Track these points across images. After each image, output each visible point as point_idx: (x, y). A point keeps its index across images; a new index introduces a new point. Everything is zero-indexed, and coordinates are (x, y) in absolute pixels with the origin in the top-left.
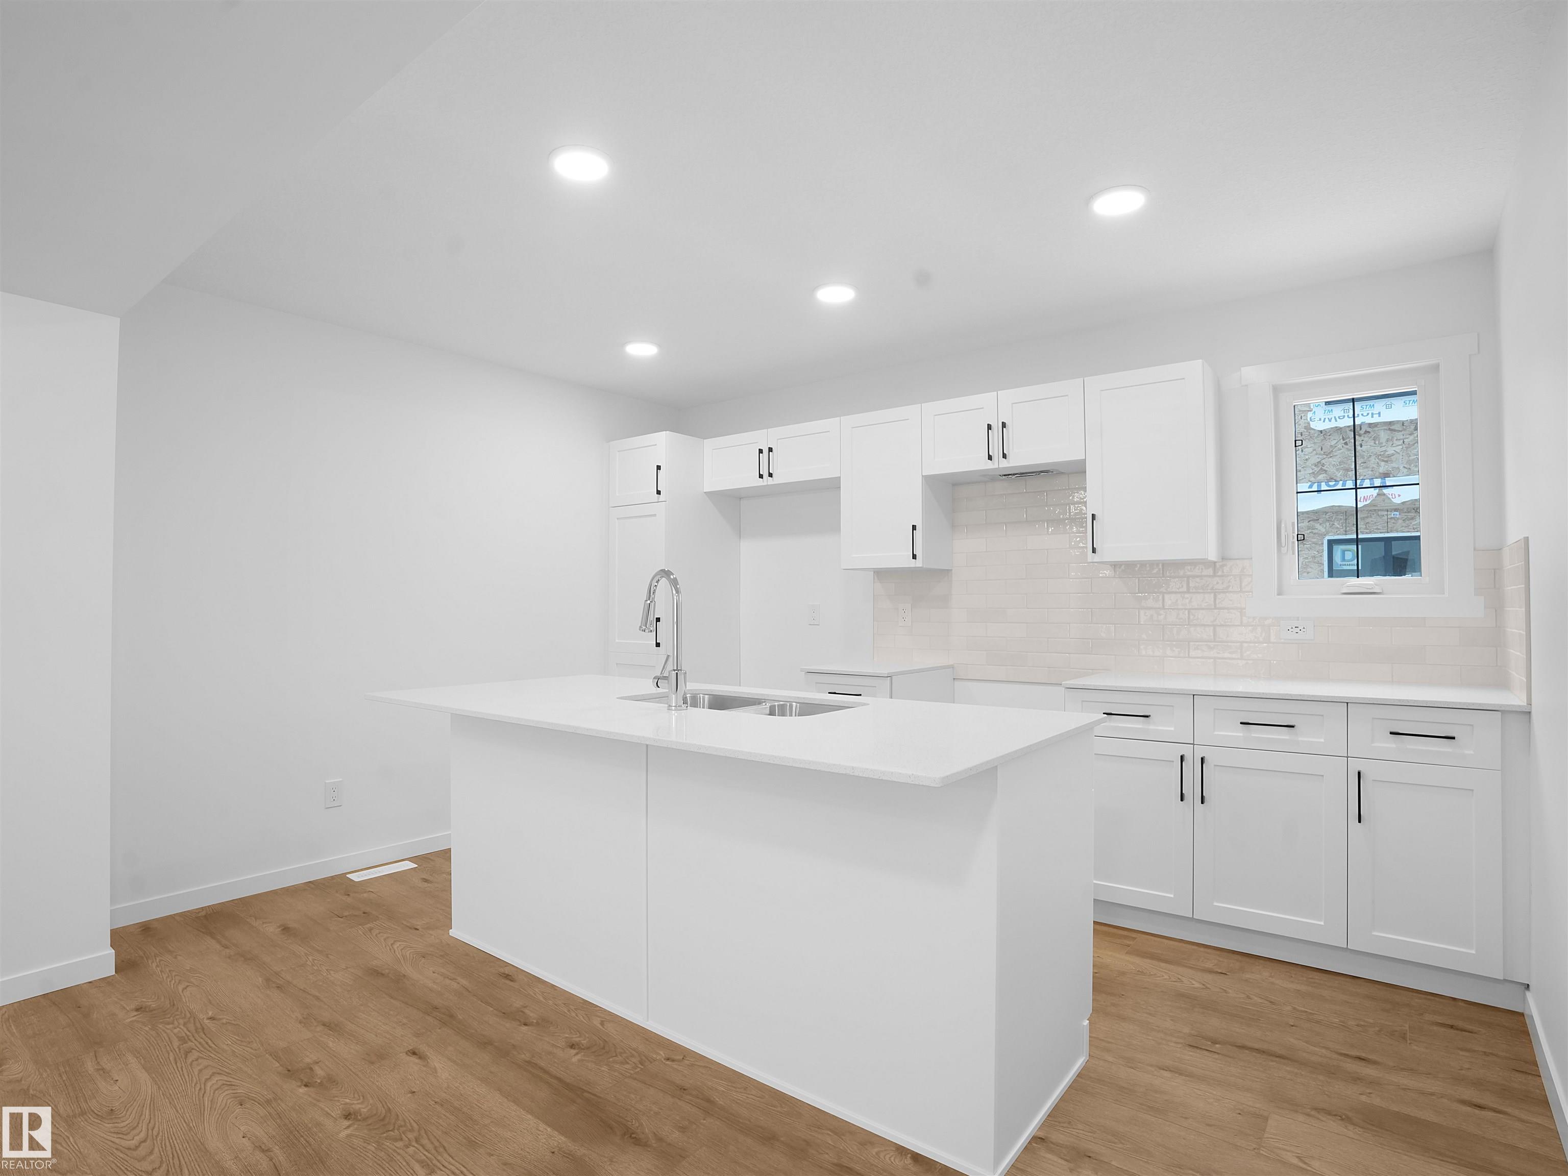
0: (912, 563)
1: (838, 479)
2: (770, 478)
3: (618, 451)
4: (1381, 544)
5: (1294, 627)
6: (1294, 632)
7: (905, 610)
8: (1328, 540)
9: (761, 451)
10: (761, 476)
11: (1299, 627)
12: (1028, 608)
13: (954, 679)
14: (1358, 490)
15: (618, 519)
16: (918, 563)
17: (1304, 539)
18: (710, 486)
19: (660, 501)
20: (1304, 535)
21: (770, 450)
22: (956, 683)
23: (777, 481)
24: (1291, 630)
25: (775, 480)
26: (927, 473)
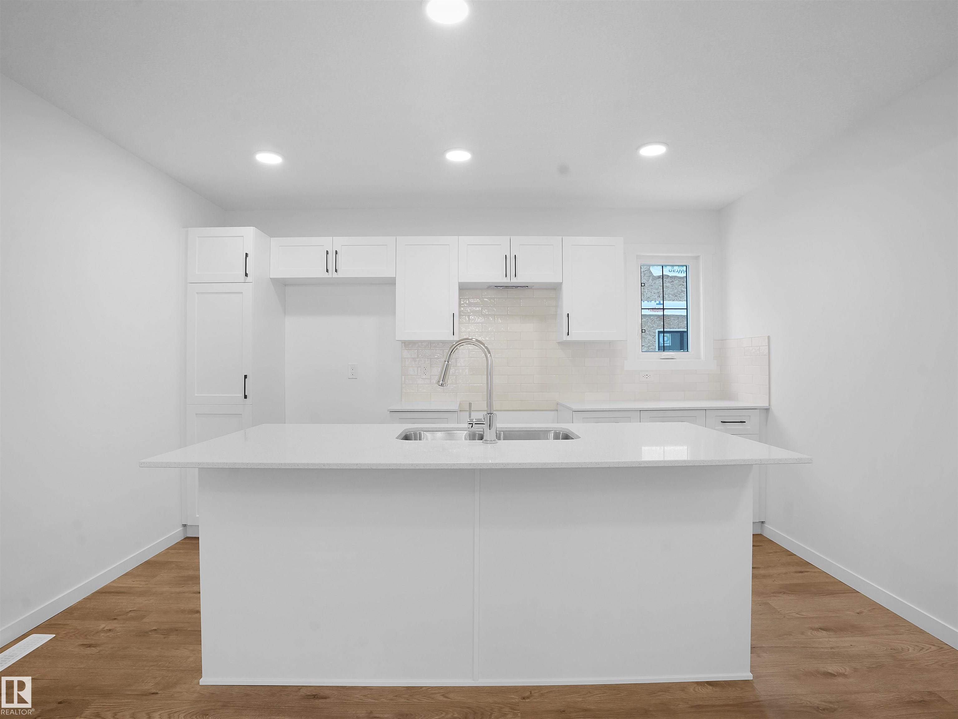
0: (451, 338)
1: (394, 278)
2: (336, 273)
3: (198, 237)
4: (679, 334)
5: (646, 375)
6: (646, 378)
7: (425, 368)
8: (658, 331)
9: (328, 253)
10: (328, 271)
11: (648, 375)
12: (509, 366)
15: (197, 293)
16: (455, 338)
18: (275, 275)
19: (246, 282)
21: (337, 253)
23: (340, 274)
24: (644, 376)
25: (338, 275)
26: (461, 281)
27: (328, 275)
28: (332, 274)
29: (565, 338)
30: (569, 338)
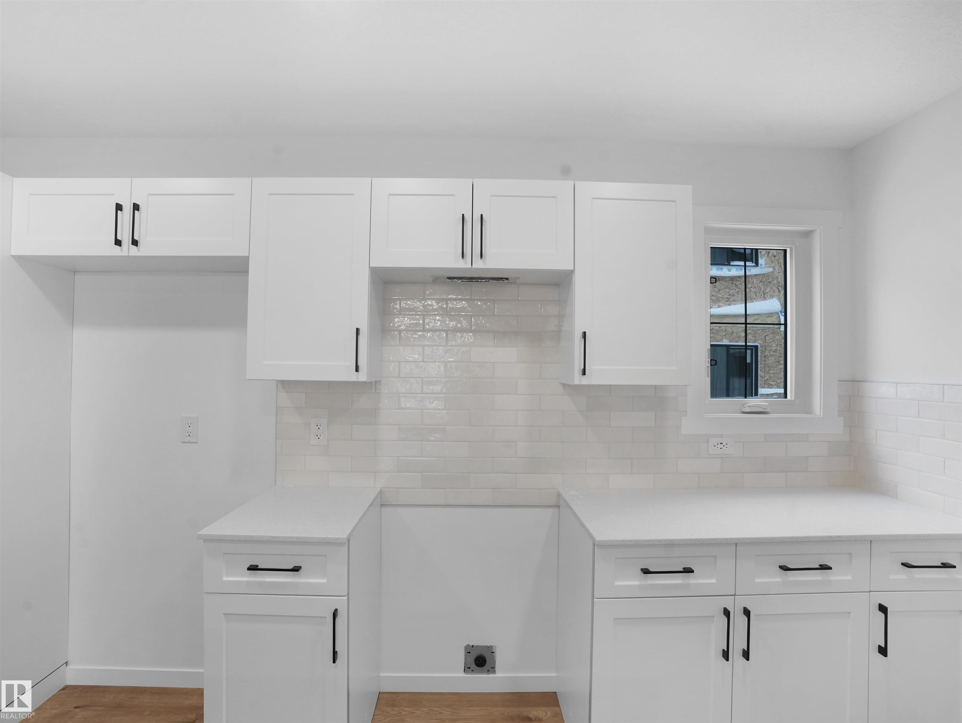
0: (353, 377)
1: (245, 260)
2: (134, 247)
5: (719, 444)
6: (719, 448)
7: (319, 427)
9: (119, 207)
10: (118, 243)
11: (723, 443)
13: (381, 505)
14: (748, 322)
16: (362, 376)
17: (716, 364)
18: (19, 250)
20: (716, 361)
21: (136, 207)
22: (384, 509)
23: (143, 251)
24: (717, 446)
25: (139, 250)
26: (376, 264)
27: (122, 251)
28: (127, 249)
29: (578, 379)
30: (585, 381)
